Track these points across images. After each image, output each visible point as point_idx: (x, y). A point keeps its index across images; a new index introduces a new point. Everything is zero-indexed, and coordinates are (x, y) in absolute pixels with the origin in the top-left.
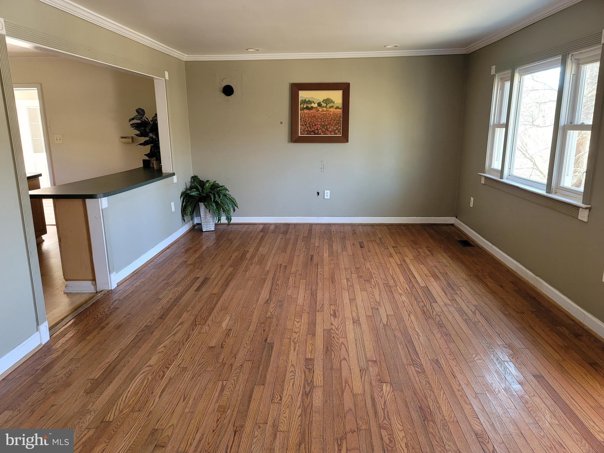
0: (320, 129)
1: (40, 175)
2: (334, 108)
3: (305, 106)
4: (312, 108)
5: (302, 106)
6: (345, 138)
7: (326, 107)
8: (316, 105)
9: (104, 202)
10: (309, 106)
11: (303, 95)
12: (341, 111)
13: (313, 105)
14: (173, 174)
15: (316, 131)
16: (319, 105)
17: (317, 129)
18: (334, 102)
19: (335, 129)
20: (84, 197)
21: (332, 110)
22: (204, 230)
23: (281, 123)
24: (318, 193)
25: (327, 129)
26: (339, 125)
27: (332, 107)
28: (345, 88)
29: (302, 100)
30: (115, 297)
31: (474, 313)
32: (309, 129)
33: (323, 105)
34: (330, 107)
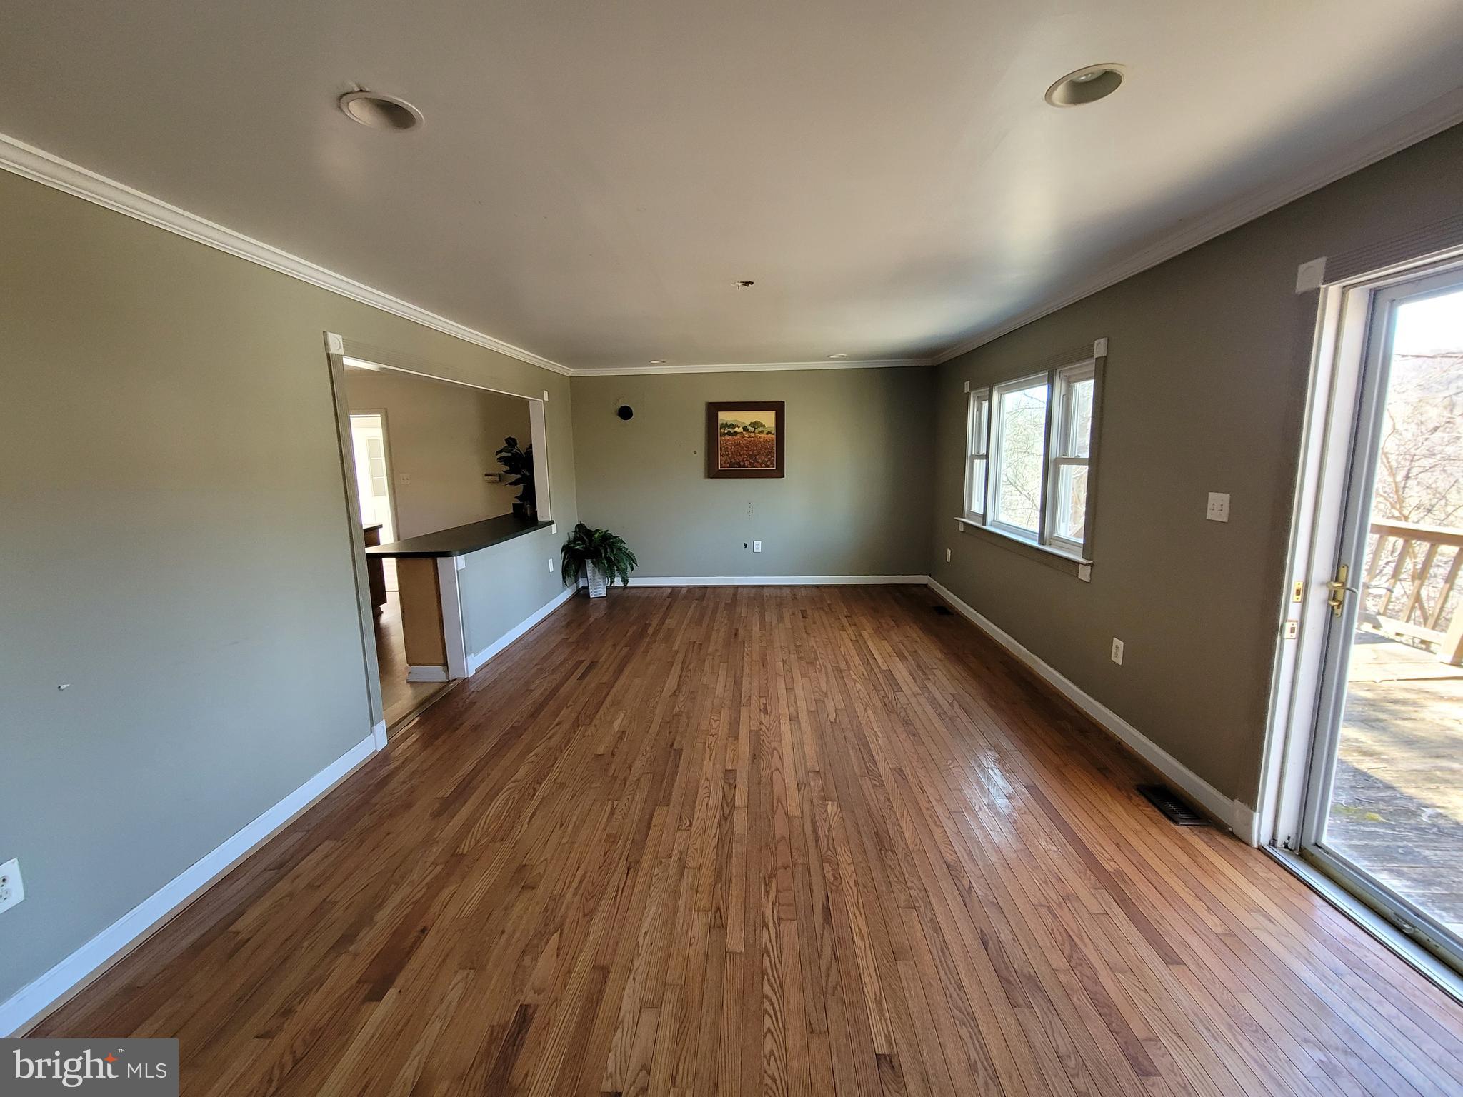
0: (747, 460)
1: (381, 526)
2: (765, 432)
3: (726, 432)
4: (736, 433)
5: (722, 431)
6: (779, 472)
7: (754, 432)
8: (741, 430)
9: (460, 561)
10: (732, 431)
11: (724, 417)
12: (774, 436)
13: (736, 429)
14: (552, 522)
15: (742, 463)
16: (745, 429)
17: (743, 461)
18: (764, 426)
19: (766, 459)
20: (434, 556)
21: (761, 435)
22: (591, 597)
23: (695, 453)
24: (745, 545)
25: (756, 461)
26: (772, 454)
27: (762, 432)
28: (778, 408)
29: (723, 424)
30: (473, 687)
31: (951, 705)
32: (732, 460)
33: (751, 429)
34: (760, 432)
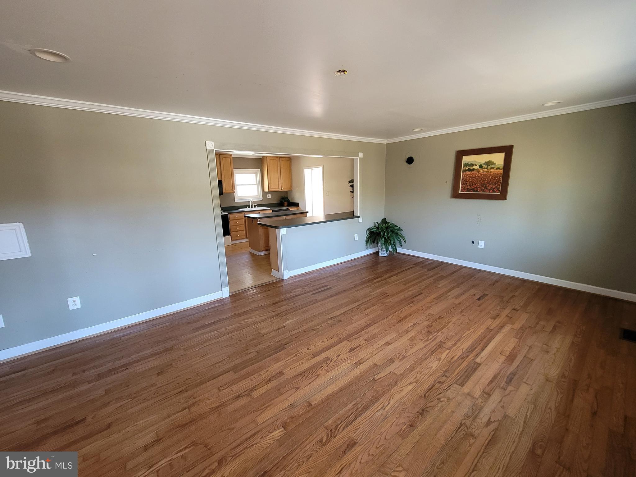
0: (479, 187)
2: (495, 168)
3: (467, 169)
4: (474, 169)
5: (465, 168)
6: (503, 196)
7: (487, 168)
8: (477, 167)
9: (283, 231)
10: (471, 168)
11: (466, 159)
12: (502, 171)
13: (474, 167)
14: (359, 217)
15: (476, 189)
16: (481, 166)
18: (495, 164)
19: (494, 187)
21: (492, 170)
22: (379, 255)
23: (446, 183)
24: (473, 242)
25: (486, 188)
26: (499, 183)
27: (493, 168)
28: (508, 151)
29: (465, 164)
32: (469, 187)
33: (485, 166)
34: (491, 168)
